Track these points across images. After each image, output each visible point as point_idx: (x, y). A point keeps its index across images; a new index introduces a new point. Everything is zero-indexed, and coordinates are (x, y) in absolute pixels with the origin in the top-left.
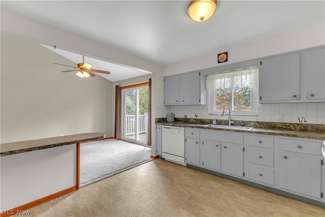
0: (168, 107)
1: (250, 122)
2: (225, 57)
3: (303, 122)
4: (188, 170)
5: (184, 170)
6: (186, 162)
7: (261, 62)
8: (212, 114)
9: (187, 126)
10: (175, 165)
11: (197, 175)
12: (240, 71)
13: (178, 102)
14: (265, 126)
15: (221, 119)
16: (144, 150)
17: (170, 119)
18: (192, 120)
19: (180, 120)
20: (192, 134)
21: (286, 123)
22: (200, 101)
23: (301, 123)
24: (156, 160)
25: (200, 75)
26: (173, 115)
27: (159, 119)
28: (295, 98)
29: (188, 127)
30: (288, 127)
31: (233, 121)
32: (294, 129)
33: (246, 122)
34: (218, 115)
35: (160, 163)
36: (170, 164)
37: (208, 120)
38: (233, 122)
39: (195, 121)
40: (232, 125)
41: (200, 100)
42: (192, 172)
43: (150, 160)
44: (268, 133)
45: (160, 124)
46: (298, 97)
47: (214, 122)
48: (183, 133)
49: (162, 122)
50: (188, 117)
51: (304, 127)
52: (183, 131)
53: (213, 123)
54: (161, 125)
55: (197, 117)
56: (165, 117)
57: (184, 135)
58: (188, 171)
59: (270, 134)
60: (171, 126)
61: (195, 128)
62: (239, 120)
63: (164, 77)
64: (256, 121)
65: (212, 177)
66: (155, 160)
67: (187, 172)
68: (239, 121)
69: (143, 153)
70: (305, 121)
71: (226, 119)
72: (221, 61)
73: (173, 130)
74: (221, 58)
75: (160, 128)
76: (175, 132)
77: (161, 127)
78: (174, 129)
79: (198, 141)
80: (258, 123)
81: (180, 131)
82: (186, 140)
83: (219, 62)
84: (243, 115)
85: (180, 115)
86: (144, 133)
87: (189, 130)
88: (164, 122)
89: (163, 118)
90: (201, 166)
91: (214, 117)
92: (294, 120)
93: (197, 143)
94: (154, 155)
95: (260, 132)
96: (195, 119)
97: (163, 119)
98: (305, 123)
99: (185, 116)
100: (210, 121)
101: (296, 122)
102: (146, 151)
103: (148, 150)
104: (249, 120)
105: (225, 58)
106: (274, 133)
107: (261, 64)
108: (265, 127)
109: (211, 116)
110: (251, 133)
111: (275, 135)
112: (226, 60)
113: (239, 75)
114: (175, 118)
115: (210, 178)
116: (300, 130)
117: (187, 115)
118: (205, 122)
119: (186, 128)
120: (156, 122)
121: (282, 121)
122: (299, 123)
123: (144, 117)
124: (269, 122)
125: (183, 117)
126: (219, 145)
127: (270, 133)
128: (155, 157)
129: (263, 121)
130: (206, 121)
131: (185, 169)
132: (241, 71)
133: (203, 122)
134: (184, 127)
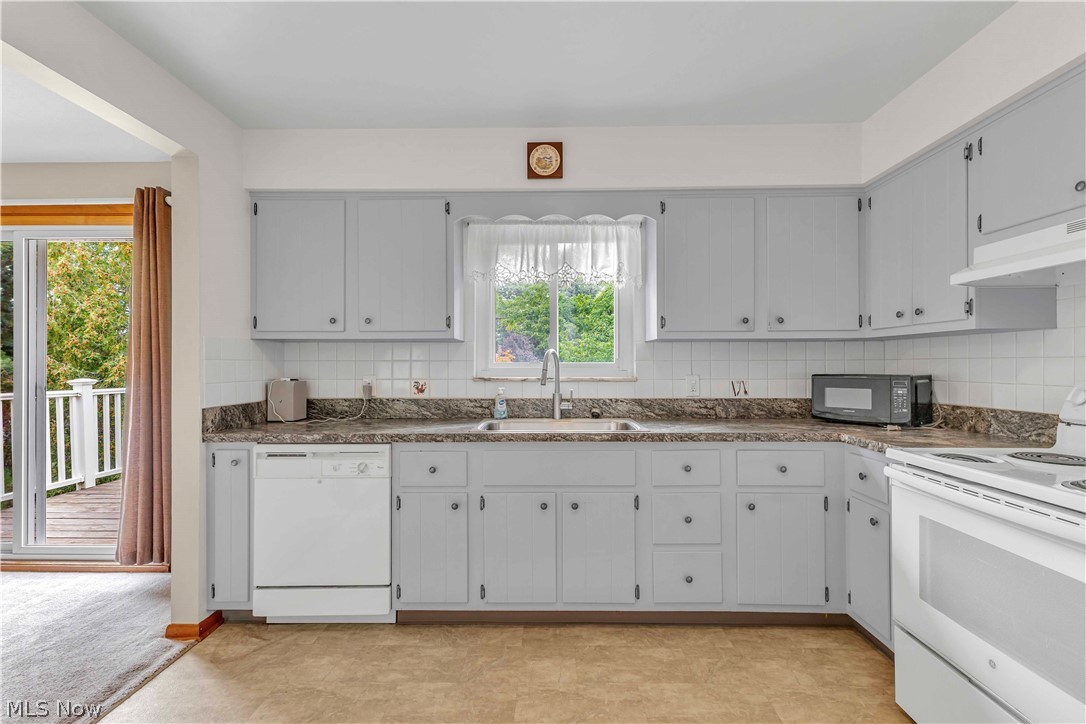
0: (274, 345)
1: (617, 401)
2: (554, 159)
3: (742, 396)
4: (411, 640)
5: (392, 649)
6: (400, 606)
7: (663, 205)
8: (489, 380)
9: (403, 438)
10: (334, 634)
11: (464, 654)
12: (586, 226)
13: (339, 326)
14: (657, 411)
15: (520, 397)
16: (106, 599)
17: (286, 408)
18: (399, 407)
19: (339, 408)
20: (433, 470)
21: (707, 400)
22: (448, 326)
23: (737, 397)
24: (211, 640)
25: (448, 211)
26: (299, 384)
27: (224, 410)
28: (744, 327)
29: (410, 441)
30: (712, 412)
31: (568, 401)
32: (723, 415)
33: (605, 403)
34: (511, 381)
35: (243, 657)
36: (309, 639)
37: (471, 401)
38: (566, 406)
39: (415, 408)
40: (565, 415)
41: (449, 318)
42: (435, 648)
43: (168, 655)
44: (711, 438)
45: (236, 440)
46: (750, 322)
47: (501, 409)
48: (386, 472)
49: (240, 428)
50: (382, 392)
51: (743, 408)
52: (385, 462)
53: (496, 415)
54: (246, 445)
55: (422, 391)
56: (256, 396)
57: (388, 480)
58: (417, 647)
59: (714, 440)
60: (314, 442)
61: (449, 445)
62: (582, 397)
63: (252, 193)
64: (633, 397)
65: (524, 640)
66: (199, 646)
67: (411, 655)
68: (584, 400)
69: (98, 625)
70: (746, 392)
71: (538, 397)
72: (539, 171)
73: (327, 465)
74: (539, 160)
75: (236, 462)
76: (335, 469)
77: (242, 455)
78: (332, 455)
79: (461, 498)
80: (639, 402)
81: (367, 462)
82: (397, 503)
83: (532, 174)
84: (594, 380)
85: (335, 384)
86: (71, 489)
87: (415, 457)
88: (253, 425)
89: (247, 405)
90: (477, 605)
91: (501, 390)
92: (723, 392)
93: (455, 507)
94: (195, 616)
95: (687, 435)
96: (416, 402)
97: (247, 409)
98: (746, 397)
99: (368, 389)
100: (481, 407)
101: (727, 397)
102: (120, 597)
103: (130, 593)
104: (613, 397)
105: (554, 163)
106: (724, 434)
107: (663, 211)
108: (657, 415)
109: (481, 384)
110: (662, 440)
111: (726, 440)
112: (558, 174)
113: (586, 240)
114: (310, 403)
115: (519, 644)
116: (737, 417)
117: (374, 385)
118: (460, 412)
119: (400, 446)
120: (205, 430)
121: (697, 395)
122: (734, 397)
123: (66, 400)
124: (667, 397)
125: (359, 394)
126: (550, 501)
127: (714, 434)
128: (201, 624)
129: (650, 396)
130: (464, 409)
131: (391, 640)
132: (590, 227)
133: (449, 412)
134: (391, 440)
